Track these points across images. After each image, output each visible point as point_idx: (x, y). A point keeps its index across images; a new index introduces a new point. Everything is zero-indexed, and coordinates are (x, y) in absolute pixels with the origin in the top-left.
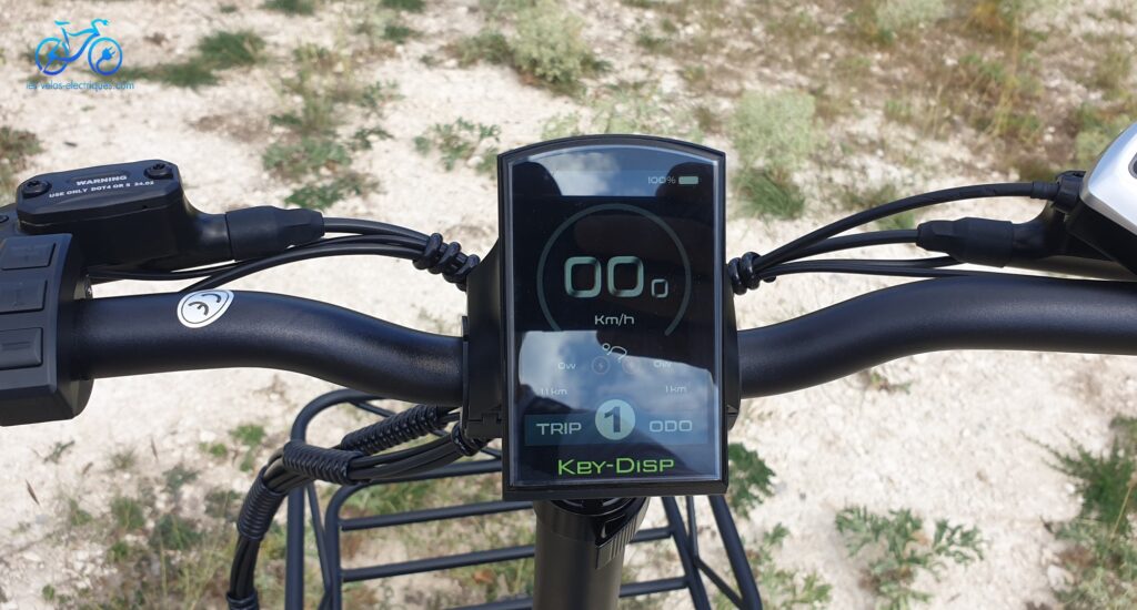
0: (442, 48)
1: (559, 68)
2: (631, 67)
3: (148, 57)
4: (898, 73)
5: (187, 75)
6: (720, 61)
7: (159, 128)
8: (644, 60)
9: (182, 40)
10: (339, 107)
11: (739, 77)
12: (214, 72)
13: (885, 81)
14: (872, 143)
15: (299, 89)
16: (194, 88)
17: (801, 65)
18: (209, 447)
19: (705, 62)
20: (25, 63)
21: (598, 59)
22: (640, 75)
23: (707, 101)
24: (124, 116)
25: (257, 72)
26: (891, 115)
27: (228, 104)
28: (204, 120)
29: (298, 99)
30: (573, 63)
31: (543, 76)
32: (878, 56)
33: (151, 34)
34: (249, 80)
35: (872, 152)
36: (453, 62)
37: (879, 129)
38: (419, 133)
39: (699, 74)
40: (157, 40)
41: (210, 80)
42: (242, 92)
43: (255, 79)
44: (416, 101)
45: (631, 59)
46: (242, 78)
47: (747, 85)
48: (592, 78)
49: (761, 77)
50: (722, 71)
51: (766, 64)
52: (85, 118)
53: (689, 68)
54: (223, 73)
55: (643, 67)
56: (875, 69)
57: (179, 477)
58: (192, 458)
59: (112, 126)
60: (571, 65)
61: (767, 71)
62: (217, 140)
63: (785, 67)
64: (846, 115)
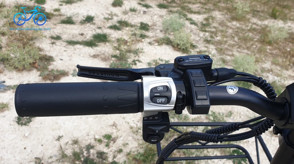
0: (154, 40)
1: (184, 46)
2: (203, 47)
3: (80, 39)
4: (274, 52)
5: (90, 44)
6: (226, 46)
7: (83, 57)
8: (206, 45)
9: (88, 35)
10: (128, 54)
11: (232, 51)
12: (97, 43)
13: (271, 54)
14: (268, 70)
15: (118, 49)
16: (92, 47)
17: (248, 48)
18: (97, 139)
19: (222, 46)
20: (50, 39)
21: (194, 45)
22: (206, 49)
23: (224, 57)
24: (74, 53)
25: (107, 44)
26: (273, 63)
27: (100, 52)
28: (94, 55)
29: (118, 51)
30: (188, 45)
31: (180, 48)
32: (269, 47)
33: (80, 33)
34: (105, 46)
35: (269, 72)
36: (157, 44)
37: (270, 66)
38: (148, 61)
39: (221, 49)
40: (82, 34)
41: (96, 46)
42: (104, 49)
43: (107, 46)
44: (148, 53)
45: (203, 45)
46: (104, 45)
47: (234, 53)
48: (192, 49)
49: (237, 51)
50: (227, 49)
51: (238, 48)
52: (65, 53)
53: (218, 48)
54: (99, 44)
55: (206, 47)
56: (268, 50)
57: (89, 147)
58: (93, 142)
59: (71, 56)
60: (188, 46)
61: (239, 50)
62: (98, 61)
63: (244, 49)
64: (261, 62)
